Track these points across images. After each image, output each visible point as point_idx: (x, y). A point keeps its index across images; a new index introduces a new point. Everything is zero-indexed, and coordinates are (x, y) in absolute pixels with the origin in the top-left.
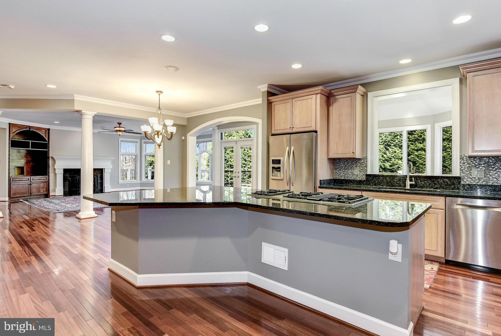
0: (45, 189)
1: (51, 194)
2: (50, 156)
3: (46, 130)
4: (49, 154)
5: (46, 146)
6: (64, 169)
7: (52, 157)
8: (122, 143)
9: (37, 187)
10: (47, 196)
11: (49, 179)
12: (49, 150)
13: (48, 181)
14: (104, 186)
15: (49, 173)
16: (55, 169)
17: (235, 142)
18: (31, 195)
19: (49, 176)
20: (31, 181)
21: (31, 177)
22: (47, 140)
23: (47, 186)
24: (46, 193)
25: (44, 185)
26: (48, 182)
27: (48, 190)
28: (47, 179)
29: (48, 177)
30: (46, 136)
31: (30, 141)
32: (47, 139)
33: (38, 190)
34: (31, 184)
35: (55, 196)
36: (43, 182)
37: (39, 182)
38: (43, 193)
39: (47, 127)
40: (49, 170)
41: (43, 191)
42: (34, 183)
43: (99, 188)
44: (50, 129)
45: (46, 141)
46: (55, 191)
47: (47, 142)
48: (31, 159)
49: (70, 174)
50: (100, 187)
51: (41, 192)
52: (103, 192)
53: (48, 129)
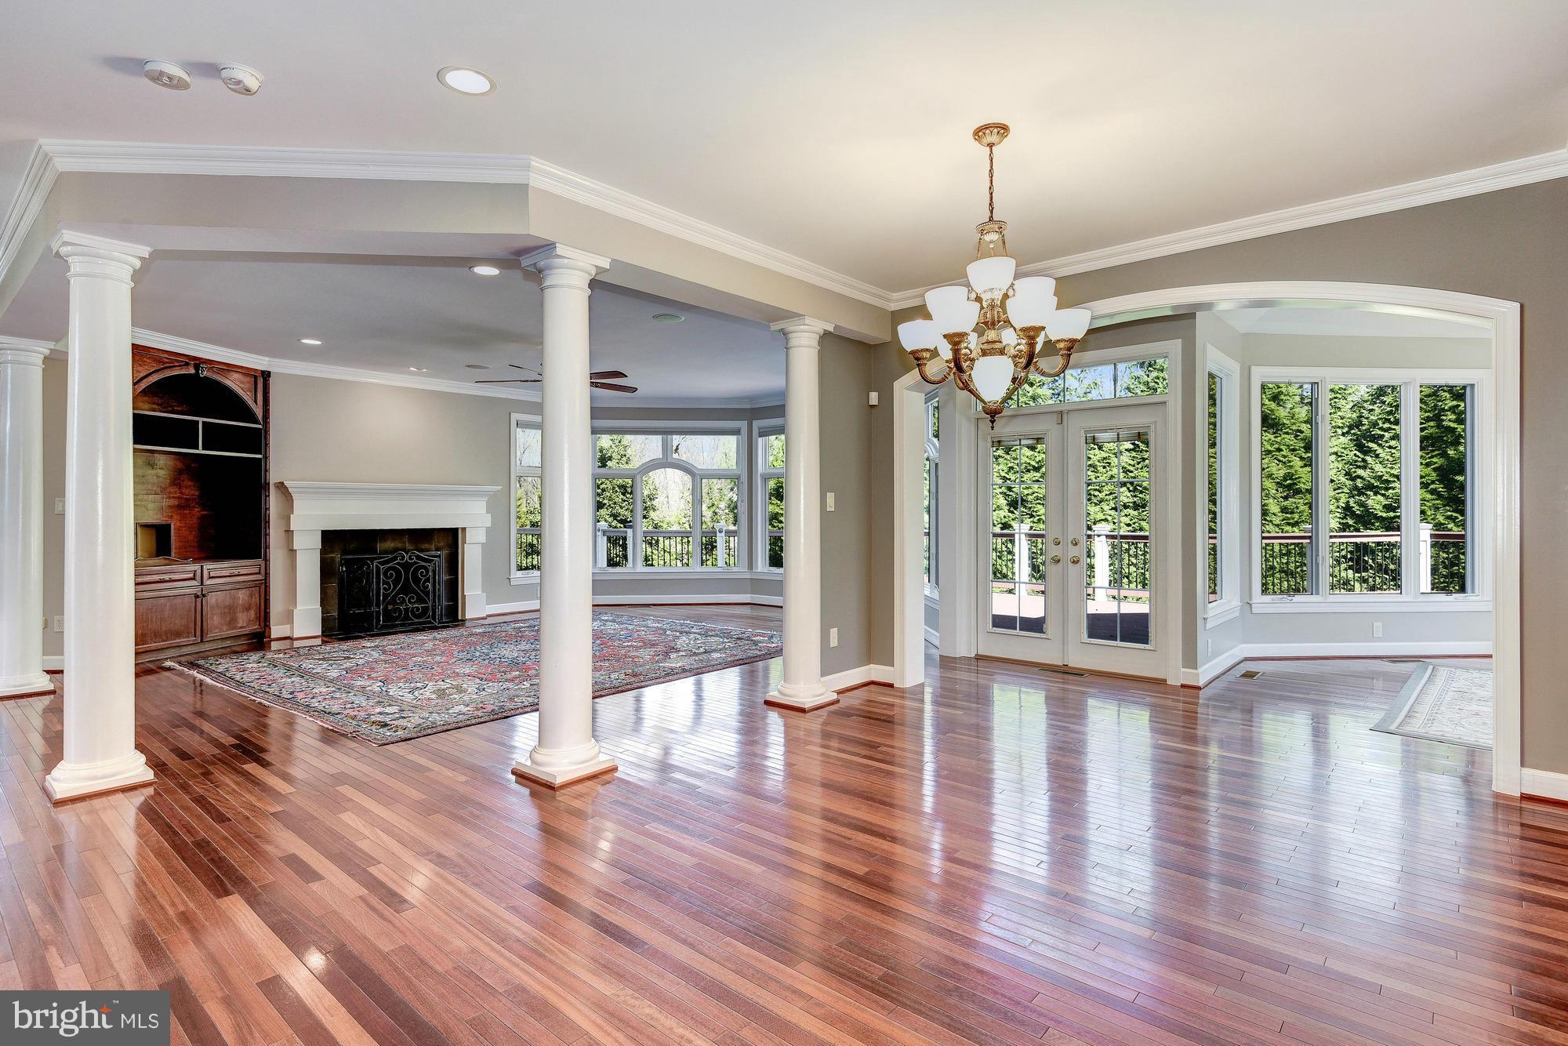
0: (252, 614)
1: (276, 631)
2: (274, 477)
3: (256, 377)
4: (266, 471)
5: (257, 440)
6: (322, 531)
7: (281, 486)
8: (519, 430)
9: (225, 607)
10: (258, 641)
11: (267, 574)
12: (266, 457)
13: (265, 579)
14: (464, 597)
15: (267, 547)
16: (289, 533)
17: (1055, 417)
18: (202, 641)
19: (267, 560)
20: (202, 584)
21: (202, 567)
22: (260, 417)
23: (262, 601)
24: (255, 627)
25: (251, 596)
26: (263, 587)
27: (264, 617)
28: (259, 573)
29: (266, 564)
30: (256, 402)
31: (201, 420)
32: (261, 414)
33: (228, 619)
34: (204, 596)
35: (288, 642)
36: (246, 586)
37: (233, 586)
38: (247, 630)
39: (258, 362)
40: (267, 535)
41: (245, 622)
42: (214, 589)
43: (445, 603)
44: (269, 372)
45: (256, 421)
46: (289, 618)
47: (260, 427)
48: (197, 493)
49: (345, 552)
50: (448, 600)
51: (240, 625)
52: (460, 618)
53: (263, 372)
